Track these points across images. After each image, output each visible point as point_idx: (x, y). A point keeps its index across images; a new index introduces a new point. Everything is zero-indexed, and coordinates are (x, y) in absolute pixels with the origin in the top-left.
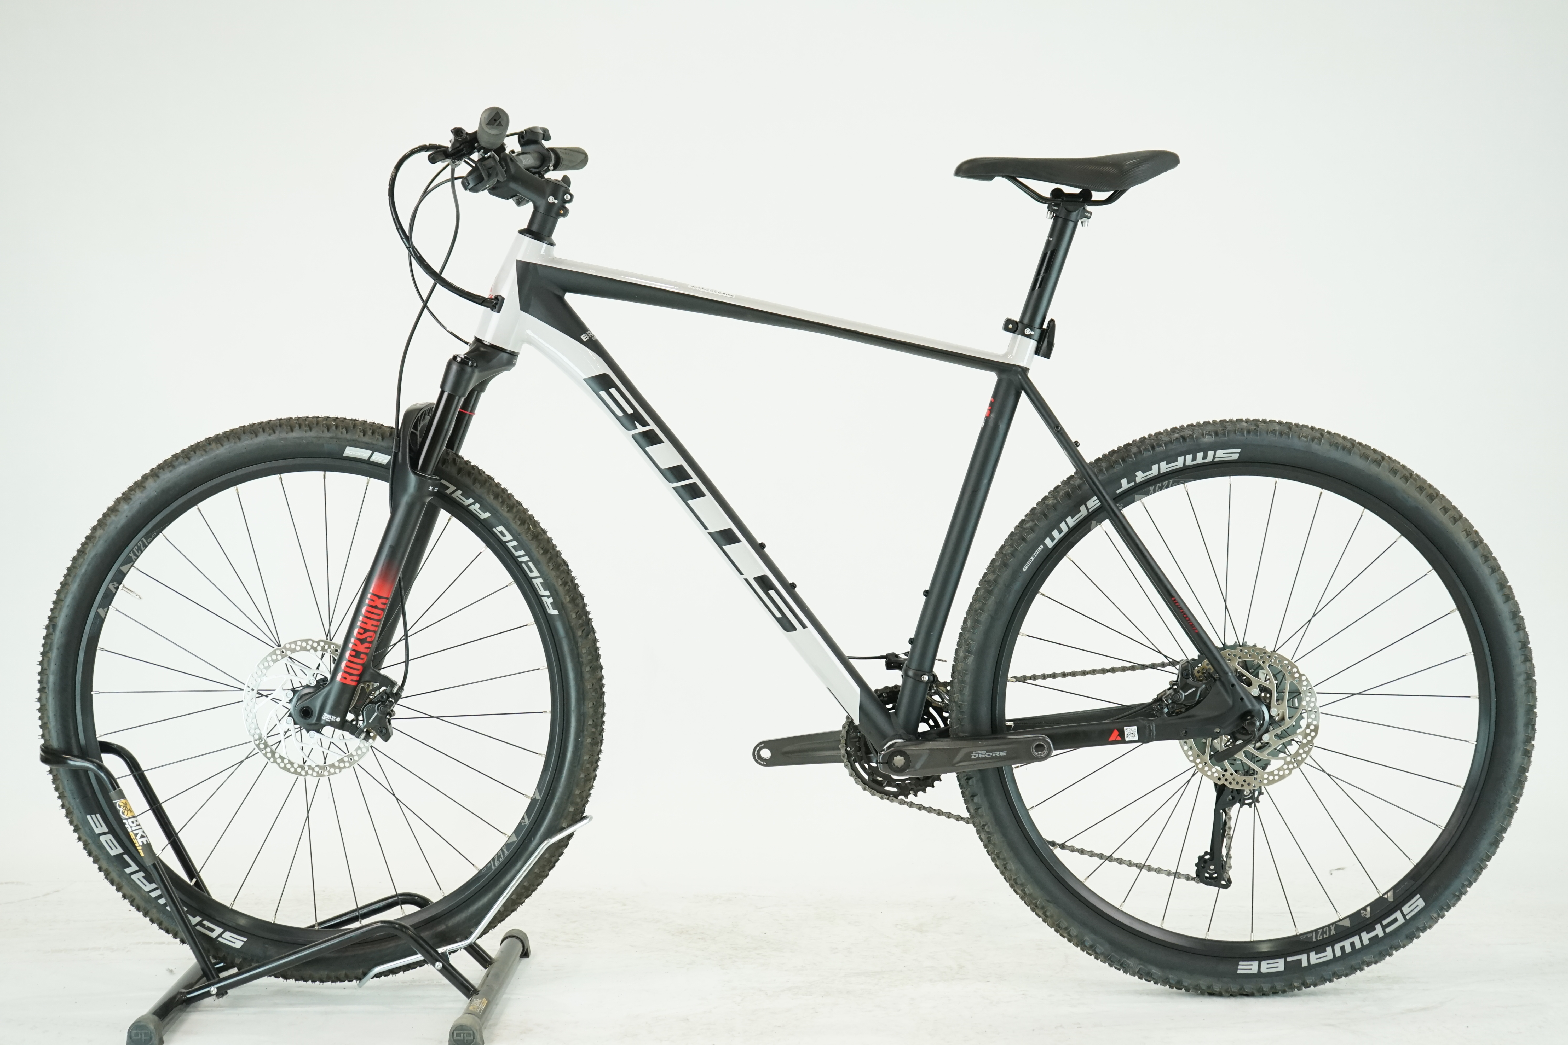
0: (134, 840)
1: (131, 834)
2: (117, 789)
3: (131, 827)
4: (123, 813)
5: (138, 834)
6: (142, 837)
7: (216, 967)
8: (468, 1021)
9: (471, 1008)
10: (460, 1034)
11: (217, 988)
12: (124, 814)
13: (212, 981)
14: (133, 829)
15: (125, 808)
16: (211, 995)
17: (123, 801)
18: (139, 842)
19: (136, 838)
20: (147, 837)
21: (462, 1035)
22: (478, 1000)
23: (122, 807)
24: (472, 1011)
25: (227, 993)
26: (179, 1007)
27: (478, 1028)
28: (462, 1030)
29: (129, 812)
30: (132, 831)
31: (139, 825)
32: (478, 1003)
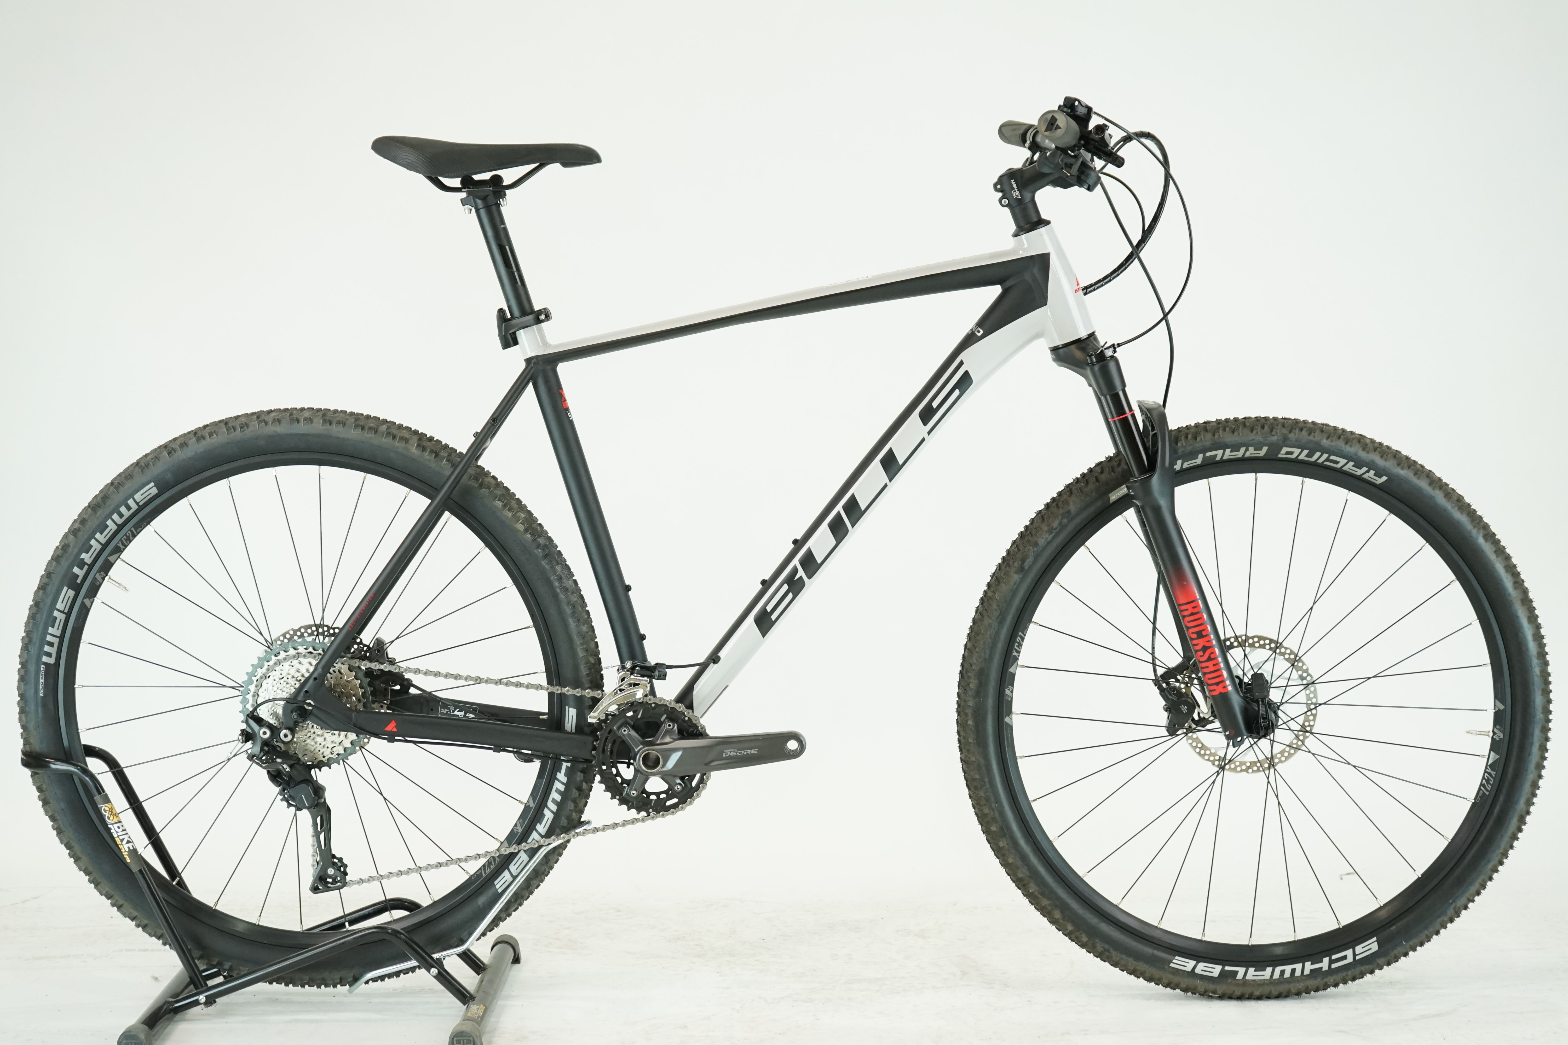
0: (119, 846)
1: (117, 839)
2: (103, 794)
3: (117, 832)
4: (109, 818)
5: (124, 839)
6: (128, 842)
7: (204, 974)
8: (468, 1027)
9: (469, 1014)
10: (460, 1040)
11: (206, 996)
12: (109, 820)
13: (200, 990)
14: (119, 834)
15: (110, 813)
16: (200, 1004)
17: (109, 805)
18: (125, 848)
19: (122, 844)
20: (133, 842)
21: (462, 1041)
22: (475, 1006)
23: (108, 812)
24: (470, 1017)
25: (215, 1002)
26: (167, 1016)
27: (478, 1034)
28: (461, 1037)
29: (115, 816)
30: (118, 836)
31: (125, 830)
32: (475, 1009)
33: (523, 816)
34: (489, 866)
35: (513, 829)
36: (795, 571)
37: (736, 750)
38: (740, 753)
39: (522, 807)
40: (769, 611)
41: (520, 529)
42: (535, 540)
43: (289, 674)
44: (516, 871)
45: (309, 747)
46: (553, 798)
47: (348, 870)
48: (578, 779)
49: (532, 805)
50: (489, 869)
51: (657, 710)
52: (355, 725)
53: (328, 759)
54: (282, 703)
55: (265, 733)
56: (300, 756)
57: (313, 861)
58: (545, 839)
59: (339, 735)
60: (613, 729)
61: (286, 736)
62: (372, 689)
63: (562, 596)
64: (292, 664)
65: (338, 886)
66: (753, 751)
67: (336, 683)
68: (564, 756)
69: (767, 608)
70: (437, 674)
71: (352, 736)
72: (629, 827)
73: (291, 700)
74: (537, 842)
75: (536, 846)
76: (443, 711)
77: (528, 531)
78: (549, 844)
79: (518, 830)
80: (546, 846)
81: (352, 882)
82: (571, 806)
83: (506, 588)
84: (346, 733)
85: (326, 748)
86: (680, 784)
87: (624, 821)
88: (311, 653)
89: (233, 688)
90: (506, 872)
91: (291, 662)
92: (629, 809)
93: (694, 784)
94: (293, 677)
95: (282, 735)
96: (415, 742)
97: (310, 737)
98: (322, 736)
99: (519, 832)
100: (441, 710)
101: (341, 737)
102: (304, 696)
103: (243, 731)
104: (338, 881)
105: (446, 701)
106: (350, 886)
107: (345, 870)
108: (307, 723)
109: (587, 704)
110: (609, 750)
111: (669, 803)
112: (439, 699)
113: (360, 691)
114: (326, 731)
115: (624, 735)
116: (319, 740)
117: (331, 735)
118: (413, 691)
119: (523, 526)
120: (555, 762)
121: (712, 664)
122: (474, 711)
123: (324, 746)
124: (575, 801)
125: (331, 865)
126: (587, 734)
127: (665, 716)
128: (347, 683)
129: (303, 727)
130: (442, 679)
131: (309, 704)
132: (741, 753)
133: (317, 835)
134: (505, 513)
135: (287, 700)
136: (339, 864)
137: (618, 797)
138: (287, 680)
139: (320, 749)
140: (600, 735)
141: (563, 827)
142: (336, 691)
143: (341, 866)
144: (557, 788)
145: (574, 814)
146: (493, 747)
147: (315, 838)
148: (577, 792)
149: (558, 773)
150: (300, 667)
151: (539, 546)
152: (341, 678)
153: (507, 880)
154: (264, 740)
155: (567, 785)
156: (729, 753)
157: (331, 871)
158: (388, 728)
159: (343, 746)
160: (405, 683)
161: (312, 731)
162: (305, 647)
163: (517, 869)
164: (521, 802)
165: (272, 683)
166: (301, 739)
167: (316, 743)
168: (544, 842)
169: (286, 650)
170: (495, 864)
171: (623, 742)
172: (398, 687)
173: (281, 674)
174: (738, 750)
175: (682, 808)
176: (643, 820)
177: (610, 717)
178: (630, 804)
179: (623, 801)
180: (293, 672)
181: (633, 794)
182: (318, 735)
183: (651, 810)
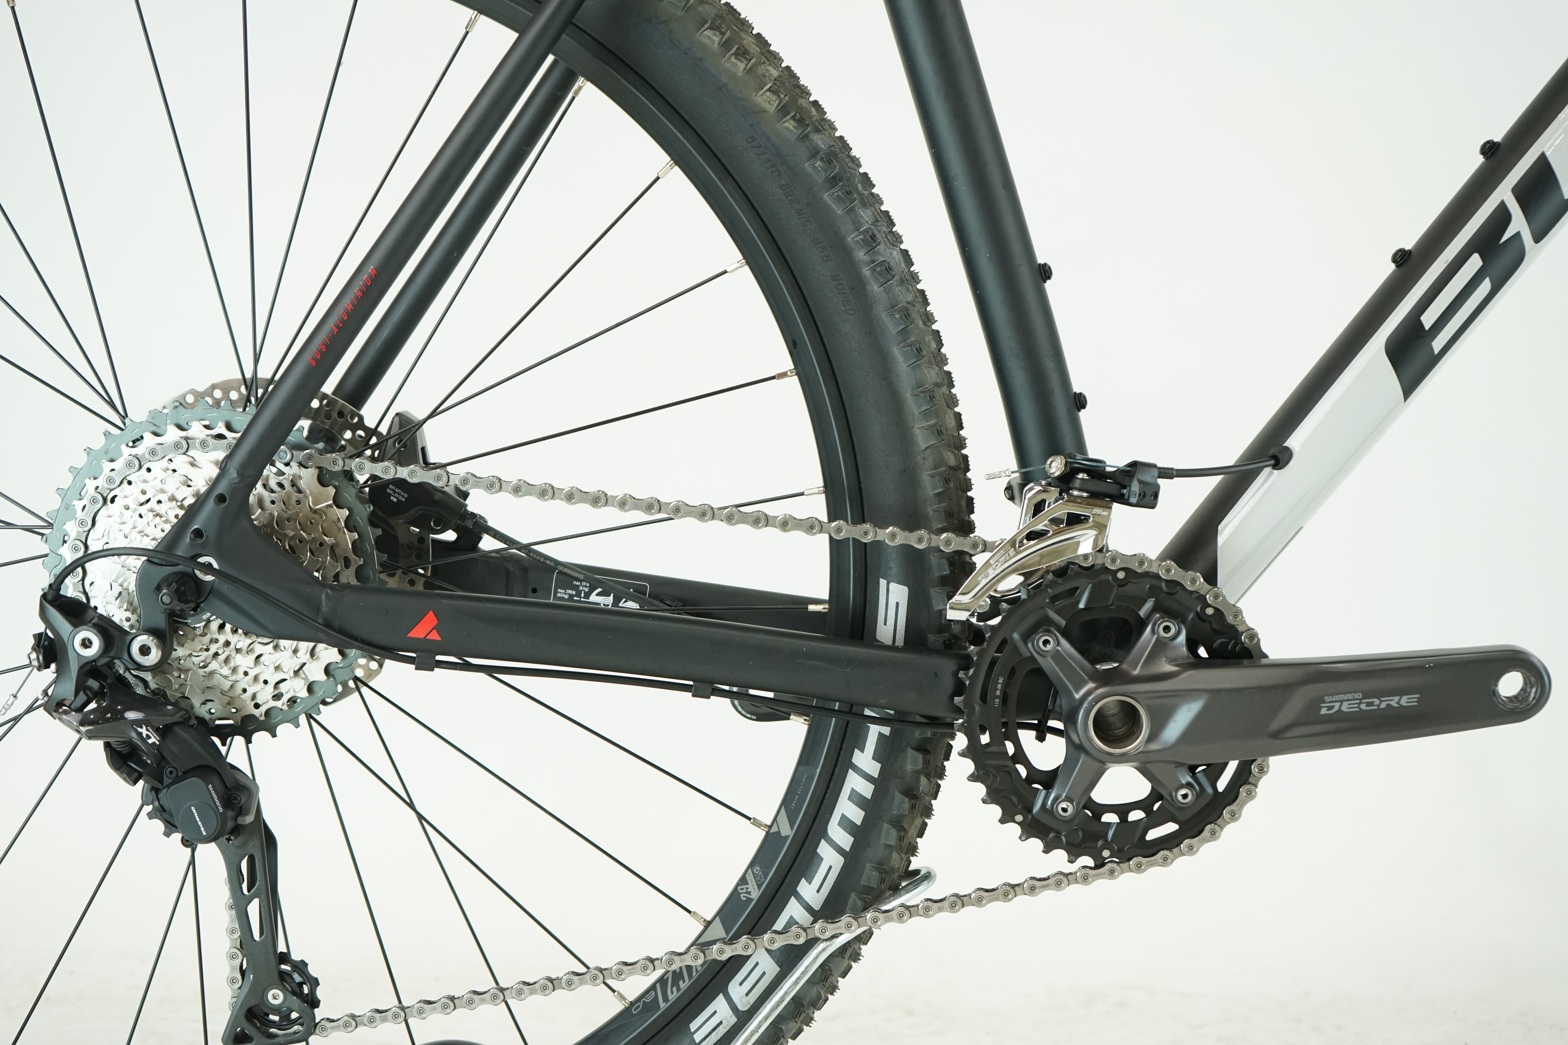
33: (761, 859)
34: (675, 983)
35: (735, 889)
36: (1502, 217)
37: (1359, 695)
38: (1368, 704)
39: (761, 834)
40: (1427, 327)
41: (766, 106)
42: (804, 138)
43: (163, 491)
44: (745, 999)
45: (217, 679)
46: (843, 816)
47: (320, 993)
48: (909, 767)
49: (786, 830)
50: (675, 989)
51: (1130, 589)
52: (328, 625)
53: (268, 713)
54: (137, 562)
55: (86, 643)
56: (196, 702)
57: (232, 969)
58: (825, 924)
59: (295, 651)
60: (1012, 639)
61: (145, 650)
62: (379, 532)
63: (875, 287)
64: (172, 466)
65: (295, 1033)
66: (1405, 701)
67: (286, 516)
68: (870, 706)
69: (1423, 318)
70: (547, 492)
71: (329, 654)
72: (1048, 896)
73: (159, 555)
74: (805, 930)
75: (802, 941)
76: (561, 593)
77: (789, 113)
78: (834, 937)
79: (749, 893)
80: (827, 940)
81: (329, 1025)
82: (889, 835)
83: (725, 272)
84: (312, 644)
85: (261, 684)
86: (1189, 785)
87: (1032, 878)
88: (220, 437)
89: (29, 529)
90: (721, 1000)
91: (171, 460)
92: (1047, 850)
93: (1222, 785)
94: (172, 499)
95: (135, 648)
96: (489, 671)
97: (216, 654)
98: (250, 651)
99: (752, 900)
100: (556, 592)
101: (298, 655)
102: (192, 545)
103: (39, 637)
104: (295, 1022)
105: (569, 568)
106: (325, 1033)
107: (313, 991)
108: (205, 617)
109: (937, 574)
110: (998, 693)
111: (1153, 834)
112: (552, 564)
113: (349, 537)
114: (260, 640)
115: (1043, 654)
116: (244, 662)
117: (272, 651)
118: (487, 544)
119: (774, 98)
120: (848, 722)
121: (1267, 470)
122: (638, 594)
123: (256, 679)
124: (898, 824)
125: (277, 981)
126: (938, 652)
127: (1149, 605)
128: (316, 516)
129: (195, 628)
130: (559, 504)
131: (208, 568)
132: (1371, 704)
133: (240, 907)
134: (727, 65)
135: (151, 554)
136: (297, 978)
137: (1019, 818)
138: (158, 508)
139: (247, 687)
140: (978, 654)
141: (868, 890)
142: (286, 535)
143: (300, 985)
144: (853, 790)
145: (895, 856)
146: (691, 683)
147: (234, 912)
148: (906, 800)
149: (857, 752)
150: (192, 472)
151: (815, 153)
152: (298, 502)
153: (721, 1023)
154: (86, 661)
155: (880, 783)
156: (1337, 705)
157: (276, 997)
158: (418, 633)
159: (306, 679)
160: (469, 524)
161: (222, 639)
162: (207, 423)
163: (747, 994)
164: (756, 823)
165: (122, 514)
166: (194, 659)
167: (234, 670)
168: (823, 931)
169: (158, 431)
170: (690, 980)
171: (1039, 672)
172: (450, 536)
173: (144, 492)
174: (1364, 698)
175: (1191, 848)
176: (1085, 879)
177: (1004, 605)
178: (1052, 835)
179: (1031, 829)
180: (173, 485)
181: (1064, 810)
182: (238, 651)
183: (1106, 853)
